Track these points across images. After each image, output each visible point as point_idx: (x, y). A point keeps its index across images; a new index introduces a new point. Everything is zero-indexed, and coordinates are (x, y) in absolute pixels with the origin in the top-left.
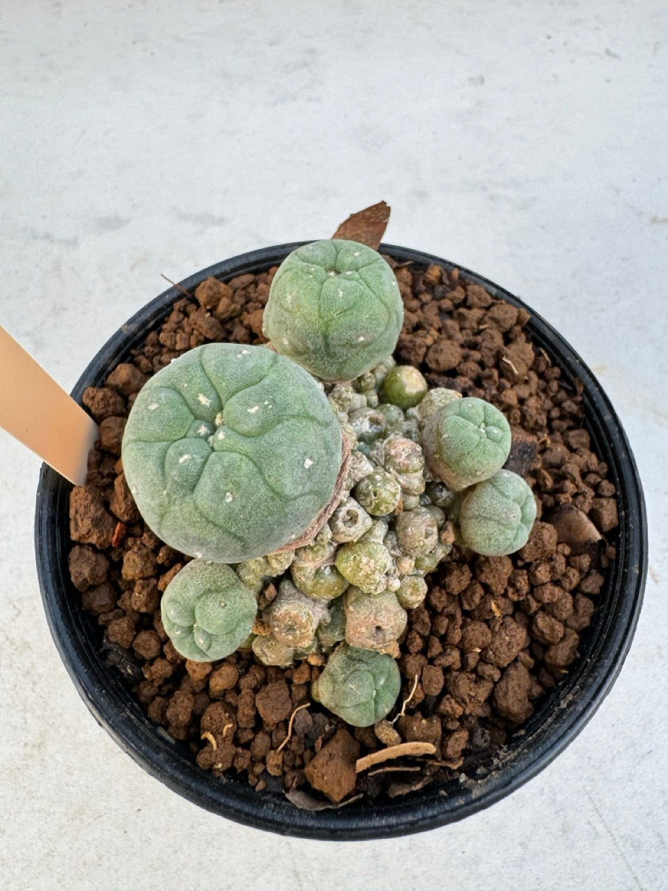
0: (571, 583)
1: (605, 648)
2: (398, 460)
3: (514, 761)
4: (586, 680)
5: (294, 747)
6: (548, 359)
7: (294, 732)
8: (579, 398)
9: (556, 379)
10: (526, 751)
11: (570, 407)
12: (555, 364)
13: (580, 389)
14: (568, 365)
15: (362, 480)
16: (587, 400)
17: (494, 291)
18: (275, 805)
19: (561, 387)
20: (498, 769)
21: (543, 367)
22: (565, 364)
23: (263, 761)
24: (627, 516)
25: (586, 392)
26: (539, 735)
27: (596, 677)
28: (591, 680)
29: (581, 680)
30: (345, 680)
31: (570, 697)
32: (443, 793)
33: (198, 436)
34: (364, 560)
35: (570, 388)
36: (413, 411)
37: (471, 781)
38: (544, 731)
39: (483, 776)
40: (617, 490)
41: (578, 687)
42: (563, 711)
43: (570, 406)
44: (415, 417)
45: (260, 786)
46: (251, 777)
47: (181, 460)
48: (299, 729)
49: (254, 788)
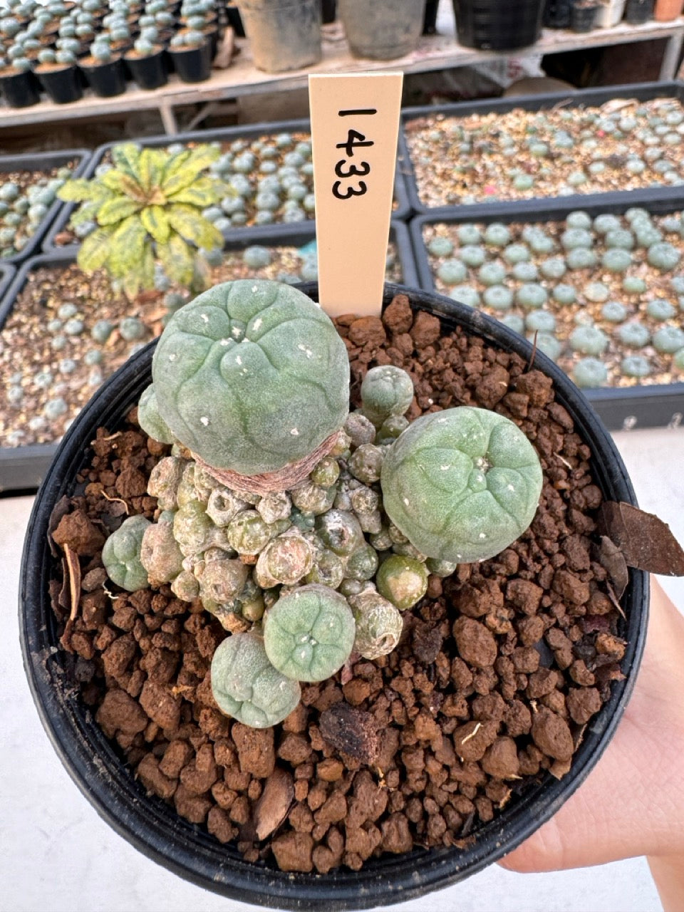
0: (217, 793)
1: (141, 819)
2: (279, 549)
3: (55, 697)
4: (114, 790)
5: (102, 502)
6: (502, 803)
7: (112, 502)
8: (447, 841)
9: (477, 812)
10: (61, 711)
11: (436, 825)
12: (497, 813)
13: (460, 845)
14: (495, 831)
15: (258, 512)
16: (445, 852)
17: (597, 730)
18: (59, 488)
19: (464, 817)
20: (52, 682)
21: (491, 794)
22: (496, 827)
23: (98, 480)
24: (287, 882)
25: (455, 853)
26: (73, 729)
27: (113, 800)
28: (112, 794)
29: (116, 785)
30: (130, 534)
31: (102, 770)
32: (44, 628)
33: (230, 329)
34: (190, 522)
35: (464, 832)
36: (371, 588)
37: (47, 655)
38: (75, 735)
39: (48, 666)
40: (322, 874)
41: (110, 780)
42: (90, 759)
43: (437, 827)
44: (363, 590)
45: (80, 479)
46: (87, 470)
47: (204, 316)
48: (114, 507)
49: (80, 473)
